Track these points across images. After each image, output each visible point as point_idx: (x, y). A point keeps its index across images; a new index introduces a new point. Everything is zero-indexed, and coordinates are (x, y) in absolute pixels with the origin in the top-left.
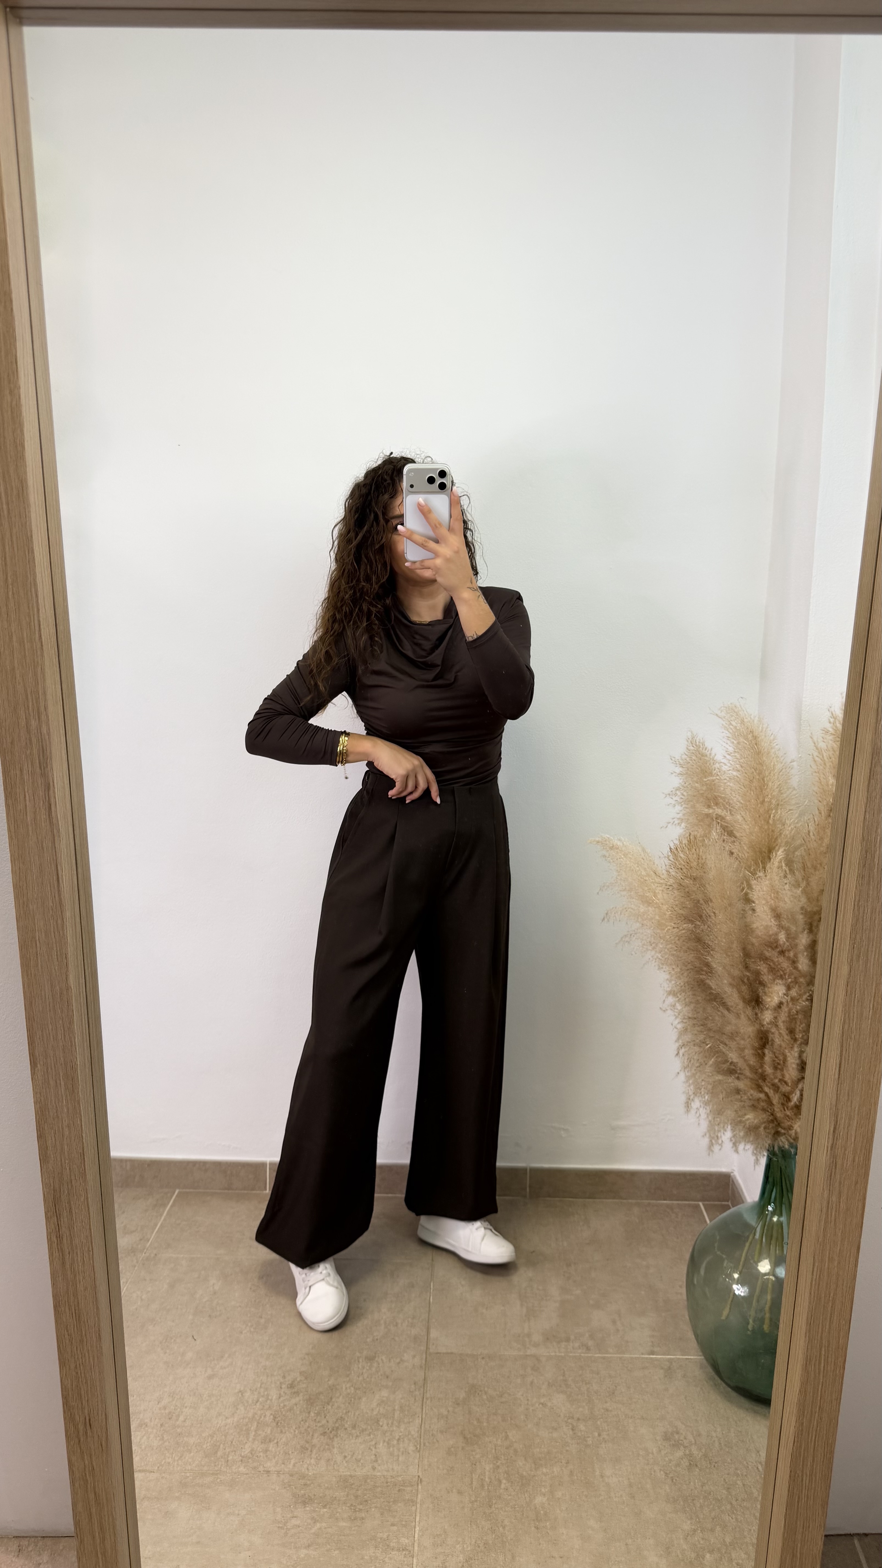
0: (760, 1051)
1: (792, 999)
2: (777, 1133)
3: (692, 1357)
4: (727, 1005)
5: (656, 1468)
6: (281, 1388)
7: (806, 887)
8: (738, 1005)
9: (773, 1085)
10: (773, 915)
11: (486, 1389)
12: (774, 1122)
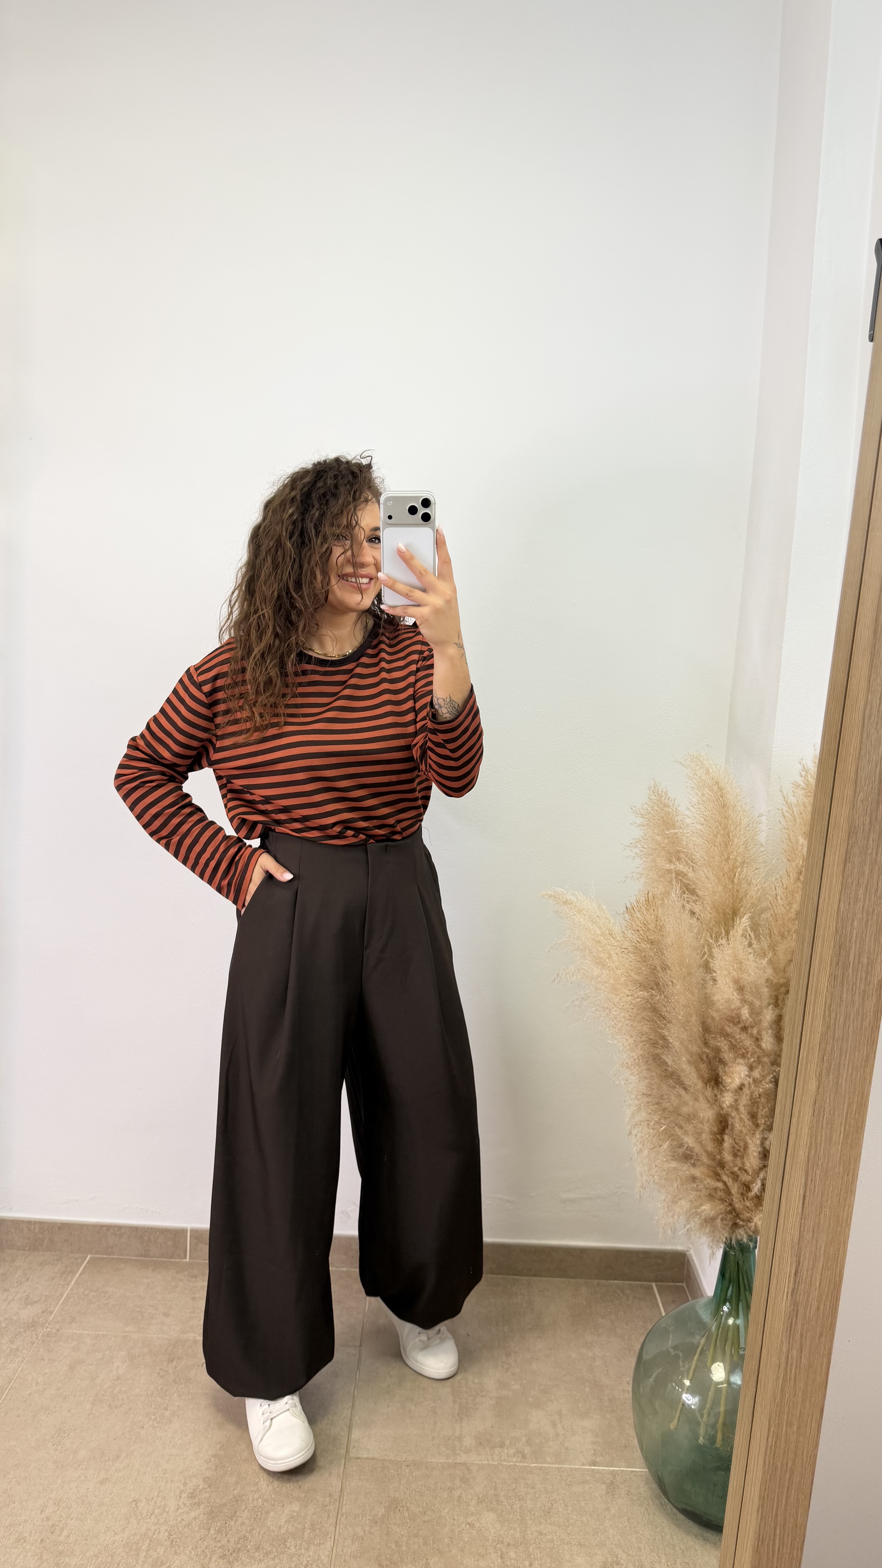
0: (718, 1136)
1: (755, 1081)
2: (735, 1225)
3: (636, 1470)
4: (684, 1084)
6: (181, 1497)
7: (773, 956)
8: (696, 1085)
9: (732, 1173)
10: (736, 988)
12: (732, 1213)
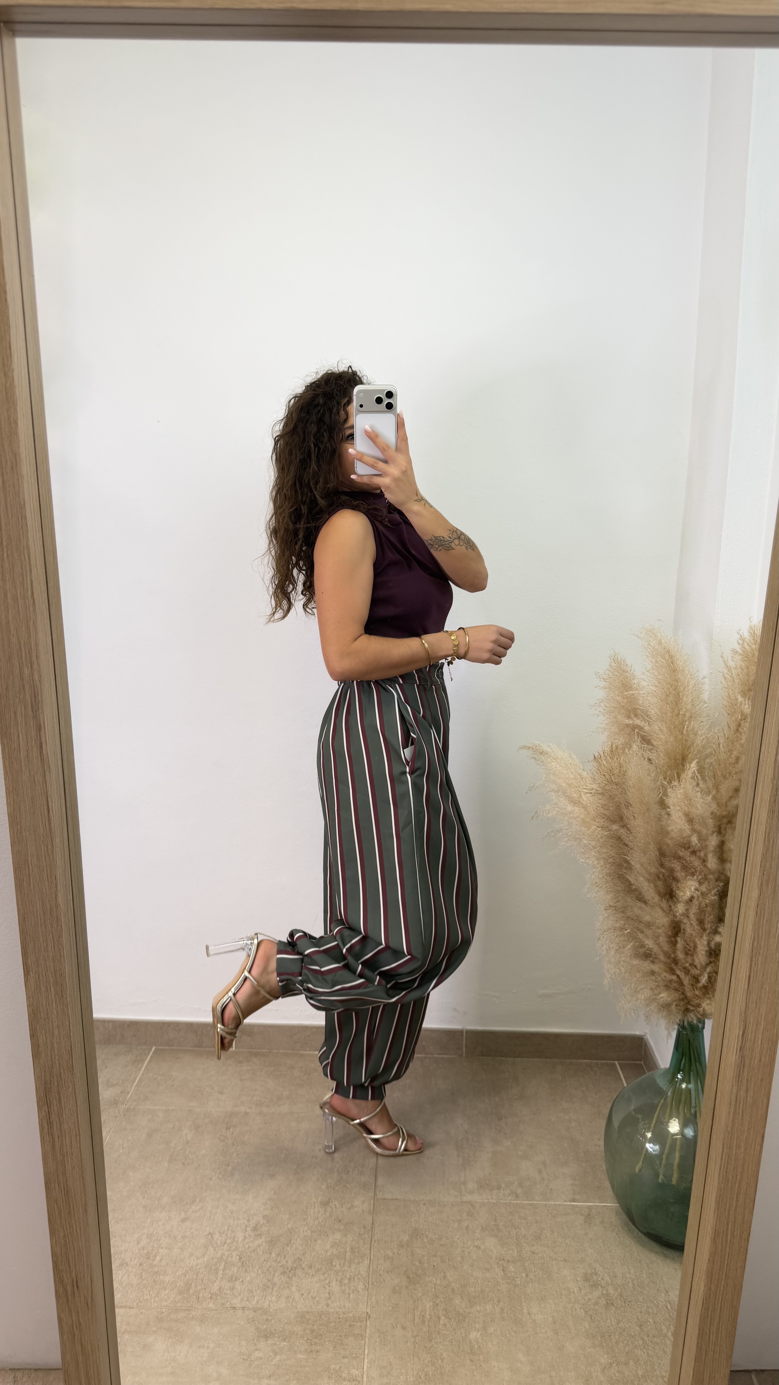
0: (673, 939)
1: (702, 894)
2: (687, 1010)
3: (609, 1205)
4: (645, 899)
5: (577, 1306)
6: (246, 1230)
7: (716, 794)
8: (653, 899)
9: (684, 968)
10: (686, 820)
11: (427, 1233)
12: (684, 1000)
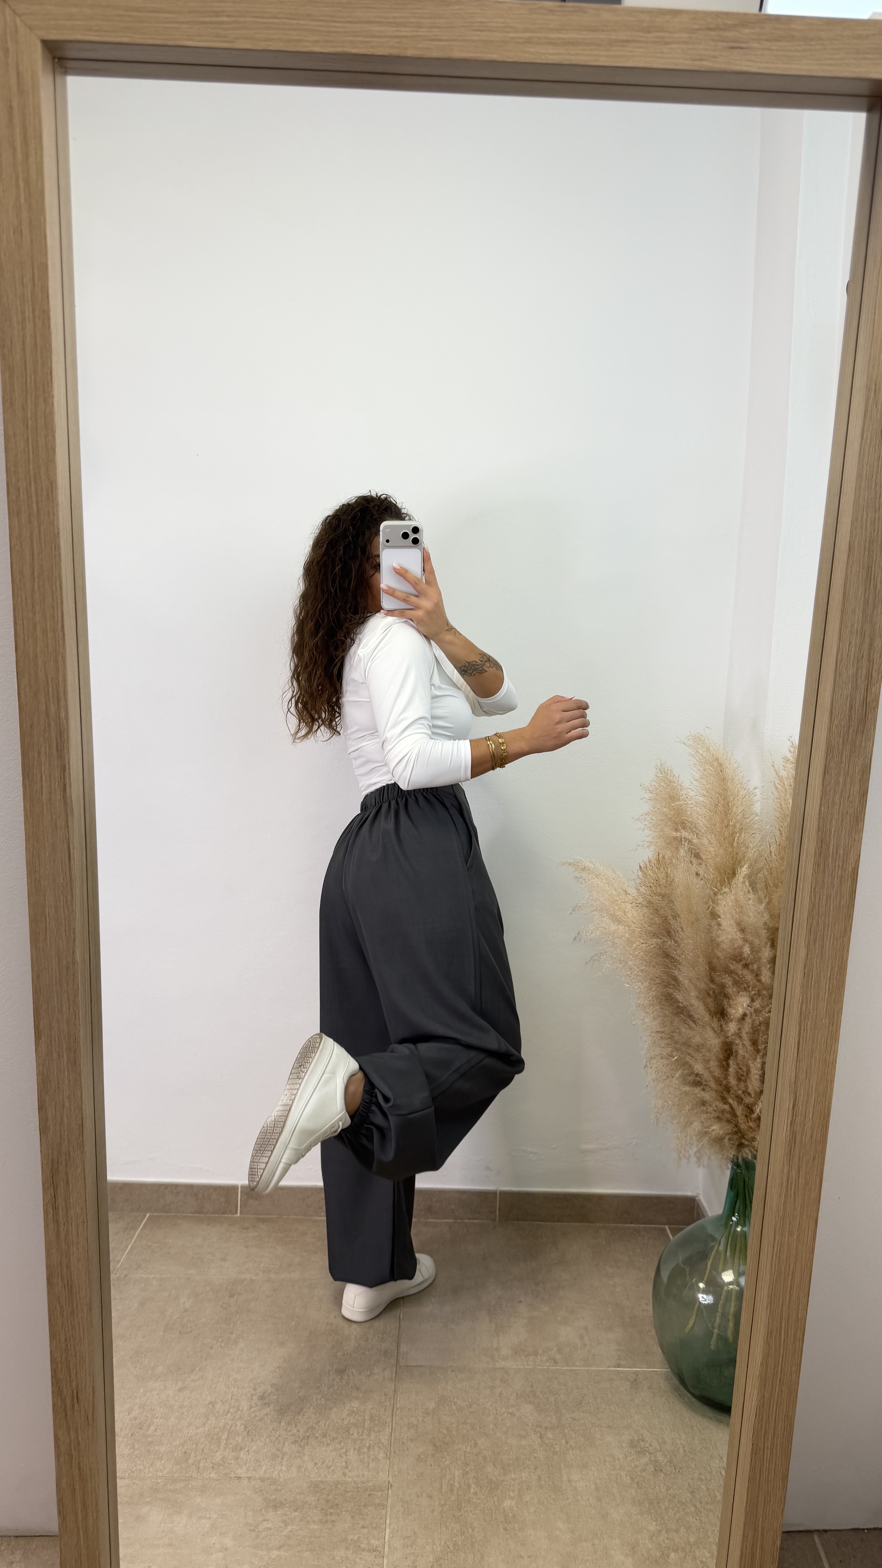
0: (724, 1063)
1: (756, 1011)
2: (741, 1146)
3: (658, 1370)
4: (694, 1018)
5: (623, 1473)
6: (252, 1399)
7: (768, 903)
8: (704, 1017)
9: (737, 1096)
10: (738, 929)
11: (455, 1400)
12: (737, 1134)
